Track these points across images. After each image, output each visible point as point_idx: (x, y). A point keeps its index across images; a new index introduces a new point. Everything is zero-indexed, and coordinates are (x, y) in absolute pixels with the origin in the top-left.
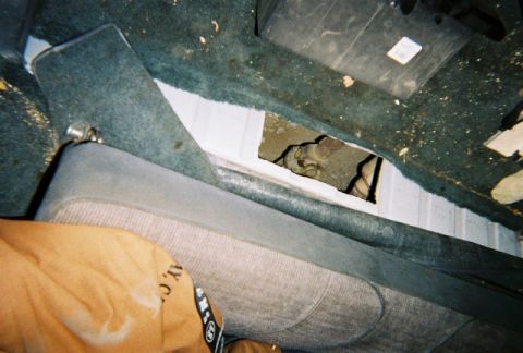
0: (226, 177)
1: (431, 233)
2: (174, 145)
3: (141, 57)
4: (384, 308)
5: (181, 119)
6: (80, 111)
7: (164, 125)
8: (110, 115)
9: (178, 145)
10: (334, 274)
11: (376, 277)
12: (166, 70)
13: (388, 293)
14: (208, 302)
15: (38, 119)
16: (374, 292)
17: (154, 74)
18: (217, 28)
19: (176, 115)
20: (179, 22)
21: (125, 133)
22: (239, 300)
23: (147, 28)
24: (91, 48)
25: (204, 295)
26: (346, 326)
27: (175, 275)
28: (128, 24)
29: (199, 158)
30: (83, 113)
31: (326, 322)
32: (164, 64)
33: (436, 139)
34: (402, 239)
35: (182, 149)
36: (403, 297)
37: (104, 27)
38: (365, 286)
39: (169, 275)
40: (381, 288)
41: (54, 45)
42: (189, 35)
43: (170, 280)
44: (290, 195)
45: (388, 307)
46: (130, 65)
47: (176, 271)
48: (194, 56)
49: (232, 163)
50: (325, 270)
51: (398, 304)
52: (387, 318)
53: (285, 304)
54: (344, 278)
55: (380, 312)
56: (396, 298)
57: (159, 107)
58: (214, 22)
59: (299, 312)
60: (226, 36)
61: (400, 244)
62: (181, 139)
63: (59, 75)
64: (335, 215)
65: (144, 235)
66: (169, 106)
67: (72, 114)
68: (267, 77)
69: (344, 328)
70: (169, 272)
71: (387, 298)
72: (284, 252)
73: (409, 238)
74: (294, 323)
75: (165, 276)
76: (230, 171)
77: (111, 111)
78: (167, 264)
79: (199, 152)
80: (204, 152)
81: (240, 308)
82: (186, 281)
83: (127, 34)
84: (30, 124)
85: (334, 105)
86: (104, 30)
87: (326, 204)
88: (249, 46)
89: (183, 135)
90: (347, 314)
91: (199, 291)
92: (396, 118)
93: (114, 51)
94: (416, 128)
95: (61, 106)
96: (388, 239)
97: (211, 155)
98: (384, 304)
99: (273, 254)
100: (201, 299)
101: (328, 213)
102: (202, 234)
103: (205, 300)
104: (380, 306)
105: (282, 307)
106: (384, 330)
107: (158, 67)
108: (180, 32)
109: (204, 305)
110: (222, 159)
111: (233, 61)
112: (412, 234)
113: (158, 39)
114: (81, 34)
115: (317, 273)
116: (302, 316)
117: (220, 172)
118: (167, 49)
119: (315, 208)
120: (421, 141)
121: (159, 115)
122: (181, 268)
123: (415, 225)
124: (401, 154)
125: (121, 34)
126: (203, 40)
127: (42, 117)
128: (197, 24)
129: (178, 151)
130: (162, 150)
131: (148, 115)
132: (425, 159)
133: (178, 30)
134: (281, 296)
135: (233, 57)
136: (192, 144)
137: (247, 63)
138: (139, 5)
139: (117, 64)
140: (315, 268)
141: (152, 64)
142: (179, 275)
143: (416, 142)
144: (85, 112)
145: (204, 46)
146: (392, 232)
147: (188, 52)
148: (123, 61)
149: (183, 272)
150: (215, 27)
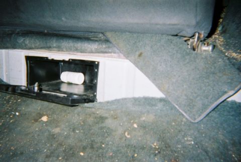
2: (143, 55)
9: (140, 55)
12: (155, 105)
18: (126, 134)
20: (151, 133)
23: (172, 126)
24: (206, 101)
28: (184, 125)
32: (157, 108)
35: (138, 53)
37: (200, 119)
42: (144, 127)
48: (140, 117)
58: (129, 136)
60: (120, 131)
83: (184, 119)
86: (200, 116)
93: (190, 105)
107: (160, 106)
113: (163, 122)
114: (214, 110)
118: (157, 117)
125: (188, 117)
126: (135, 126)
128: (139, 134)
129: (140, 52)
133: (151, 129)
135: (116, 120)
137: (106, 118)
141: (164, 105)
145: (134, 123)
147: (144, 118)
150: (128, 135)
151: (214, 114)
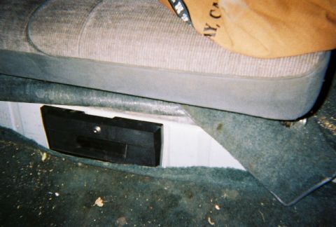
0: (177, 110)
1: (6, 100)
2: (224, 127)
3: (260, 185)
4: (27, 35)
5: (221, 146)
6: (300, 137)
7: (234, 139)
8: (277, 140)
9: (220, 127)
10: (76, 55)
11: (40, 60)
13: (28, 49)
14: (176, 11)
15: (327, 123)
16: (39, 48)
17: (248, 174)
18: (209, 219)
19: (226, 148)
20: (239, 217)
21: (263, 129)
22: (149, 18)
23: (260, 206)
24: (300, 184)
25: (180, 16)
26: (54, 14)
27: (210, 28)
28: (275, 207)
29: (202, 120)
30: (298, 136)
31: (72, 14)
33: (19, 171)
34: (28, 91)
35: (216, 125)
36: (14, 48)
37: (293, 202)
38: (47, 50)
39: (215, 27)
40: (34, 51)
41: (330, 182)
42: (228, 208)
43: (213, 23)
44: (124, 106)
45: (24, 37)
46: (269, 178)
47: (210, 32)
48: (221, 193)
49: (173, 120)
50: (84, 57)
51: (16, 42)
52: (22, 27)
53: (110, 22)
54: (66, 53)
55: (30, 32)
56: (18, 46)
57: (240, 152)
58: (213, 224)
59: (96, 18)
60: (201, 215)
61: (28, 86)
62: (219, 132)
63: (322, 161)
64: (84, 98)
65: (242, 56)
66: (233, 155)
67: (306, 134)
68: (162, 190)
69: (56, 11)
70: (215, 29)
71: (27, 44)
72: (122, 65)
73: (22, 92)
74: (98, 8)
75: (218, 26)
76: (175, 115)
77: (278, 142)
78: (219, 37)
79: (203, 125)
80: (198, 125)
81: (147, 11)
82: (199, 25)
83: (274, 199)
84: (332, 118)
85: (105, 180)
86: (293, 199)
87: (94, 106)
88: (182, 211)
89: (218, 135)
90: (56, 24)
91: (185, 18)
92: (54, 182)
93: (282, 185)
94: (37, 176)
95: (315, 138)
96: (39, 87)
97: (192, 124)
98: (28, 39)
99: (131, 62)
100: (182, 12)
101: (91, 98)
102: (194, 67)
103: (179, 12)
104: (31, 37)
105: (112, 19)
106: (22, 17)
108: (236, 209)
109: (179, 8)
110: (182, 122)
111: (191, 197)
112: (21, 95)
113: (250, 201)
114: (308, 194)
115: (91, 53)
116: (93, 15)
117: (182, 112)
118: (242, 194)
119: (102, 100)
120: (31, 167)
121: (239, 146)
122: (205, 35)
123: (20, 103)
124: (45, 154)
126: (217, 207)
127: (325, 125)
128: (224, 219)
129: (219, 123)
130: (231, 120)
131: (248, 144)
132: (25, 153)
133: (238, 211)
134: (115, 28)
135: (192, 199)
136: (209, 129)
137: (180, 198)
138: (271, 224)
139: (279, 177)
140: (92, 57)
141: (251, 181)
142: (206, 29)
143: (35, 166)
144: (297, 138)
145: (215, 203)
146: (37, 93)
147: (225, 195)
148: (274, 180)
149: (203, 32)
150: (211, 220)
151: (309, 199)
